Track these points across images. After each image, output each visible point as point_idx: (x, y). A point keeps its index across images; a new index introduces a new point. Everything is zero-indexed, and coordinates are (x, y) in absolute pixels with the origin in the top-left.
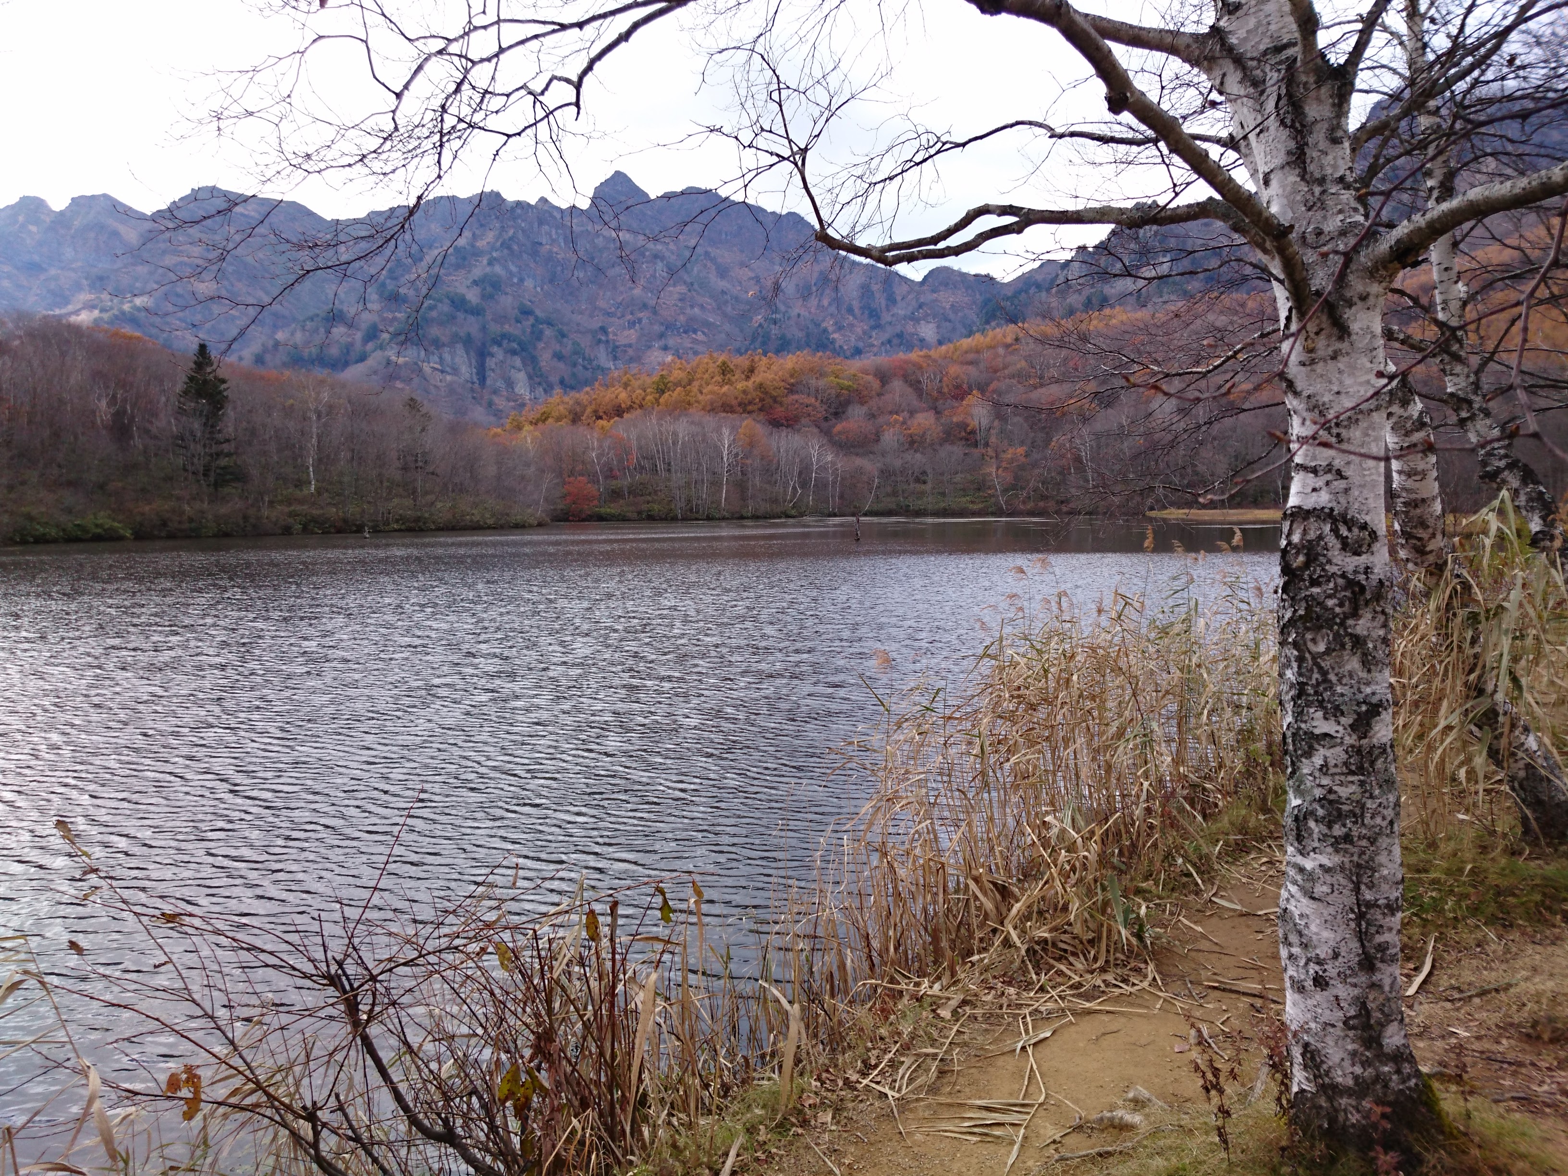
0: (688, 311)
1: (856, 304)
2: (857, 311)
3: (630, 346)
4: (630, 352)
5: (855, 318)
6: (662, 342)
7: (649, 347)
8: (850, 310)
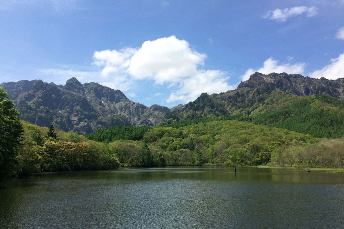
0: (92, 113)
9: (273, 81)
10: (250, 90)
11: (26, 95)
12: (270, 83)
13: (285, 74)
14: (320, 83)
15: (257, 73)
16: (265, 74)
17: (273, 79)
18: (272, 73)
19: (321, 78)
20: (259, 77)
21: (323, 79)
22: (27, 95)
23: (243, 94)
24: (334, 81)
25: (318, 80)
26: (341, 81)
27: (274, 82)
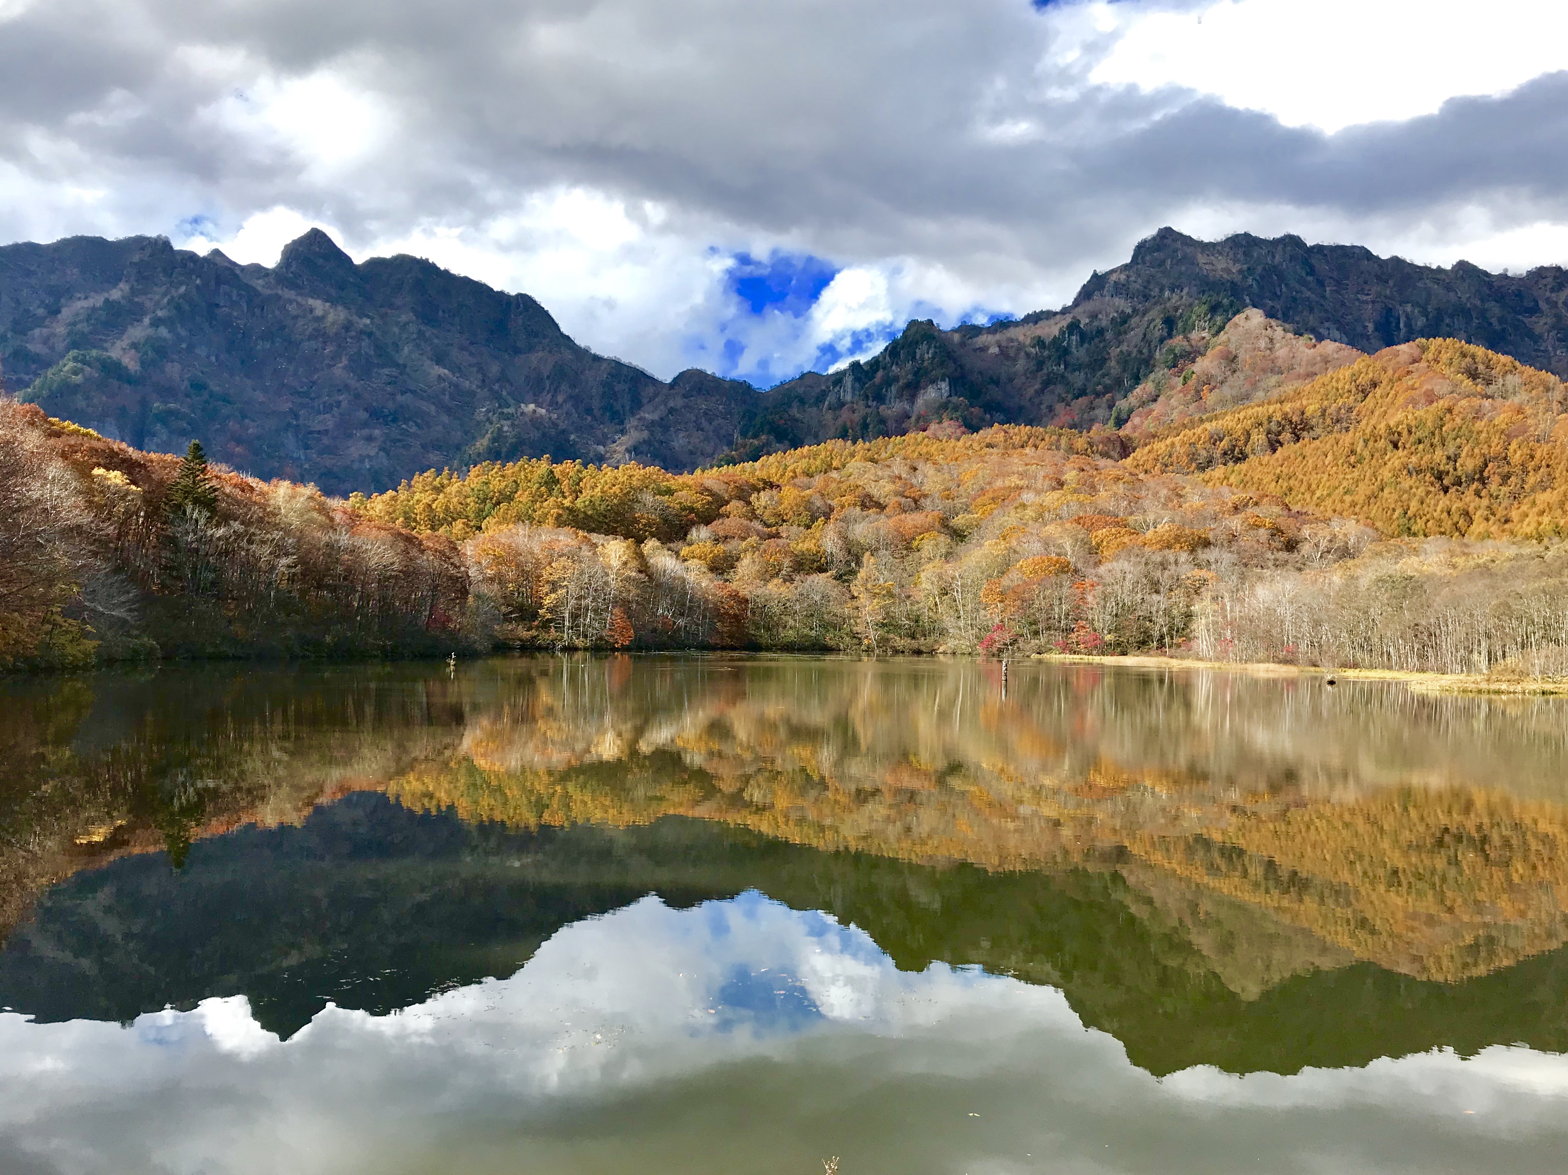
0: (399, 398)
1: (596, 404)
2: (597, 412)
3: (326, 432)
4: (326, 441)
5: (594, 418)
6: (366, 432)
7: (350, 436)
8: (589, 411)
9: (1240, 271)
10: (1129, 311)
11: (94, 309)
12: (1223, 284)
13: (1292, 241)
14: (1449, 288)
15: (1167, 234)
16: (1206, 240)
17: (1238, 266)
18: (1237, 236)
19: (1454, 267)
20: (1175, 251)
21: (1464, 269)
22: (100, 309)
23: (1101, 332)
24: (1512, 279)
25: (1443, 276)
26: (1544, 282)
27: (1245, 278)
